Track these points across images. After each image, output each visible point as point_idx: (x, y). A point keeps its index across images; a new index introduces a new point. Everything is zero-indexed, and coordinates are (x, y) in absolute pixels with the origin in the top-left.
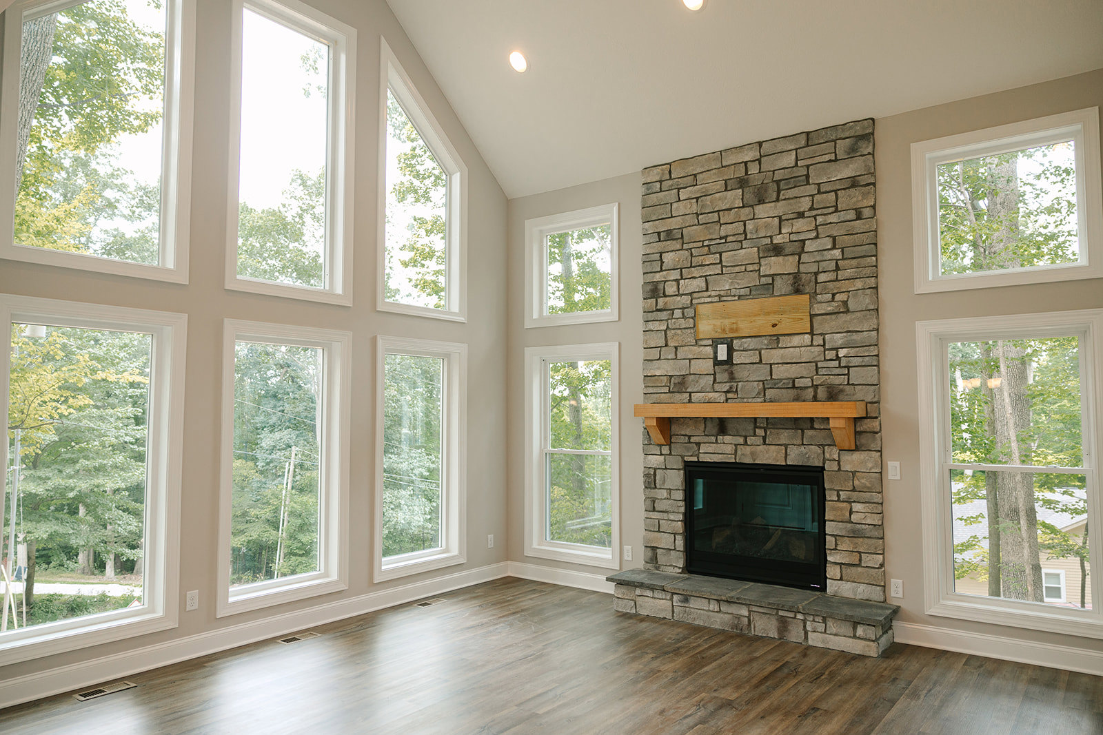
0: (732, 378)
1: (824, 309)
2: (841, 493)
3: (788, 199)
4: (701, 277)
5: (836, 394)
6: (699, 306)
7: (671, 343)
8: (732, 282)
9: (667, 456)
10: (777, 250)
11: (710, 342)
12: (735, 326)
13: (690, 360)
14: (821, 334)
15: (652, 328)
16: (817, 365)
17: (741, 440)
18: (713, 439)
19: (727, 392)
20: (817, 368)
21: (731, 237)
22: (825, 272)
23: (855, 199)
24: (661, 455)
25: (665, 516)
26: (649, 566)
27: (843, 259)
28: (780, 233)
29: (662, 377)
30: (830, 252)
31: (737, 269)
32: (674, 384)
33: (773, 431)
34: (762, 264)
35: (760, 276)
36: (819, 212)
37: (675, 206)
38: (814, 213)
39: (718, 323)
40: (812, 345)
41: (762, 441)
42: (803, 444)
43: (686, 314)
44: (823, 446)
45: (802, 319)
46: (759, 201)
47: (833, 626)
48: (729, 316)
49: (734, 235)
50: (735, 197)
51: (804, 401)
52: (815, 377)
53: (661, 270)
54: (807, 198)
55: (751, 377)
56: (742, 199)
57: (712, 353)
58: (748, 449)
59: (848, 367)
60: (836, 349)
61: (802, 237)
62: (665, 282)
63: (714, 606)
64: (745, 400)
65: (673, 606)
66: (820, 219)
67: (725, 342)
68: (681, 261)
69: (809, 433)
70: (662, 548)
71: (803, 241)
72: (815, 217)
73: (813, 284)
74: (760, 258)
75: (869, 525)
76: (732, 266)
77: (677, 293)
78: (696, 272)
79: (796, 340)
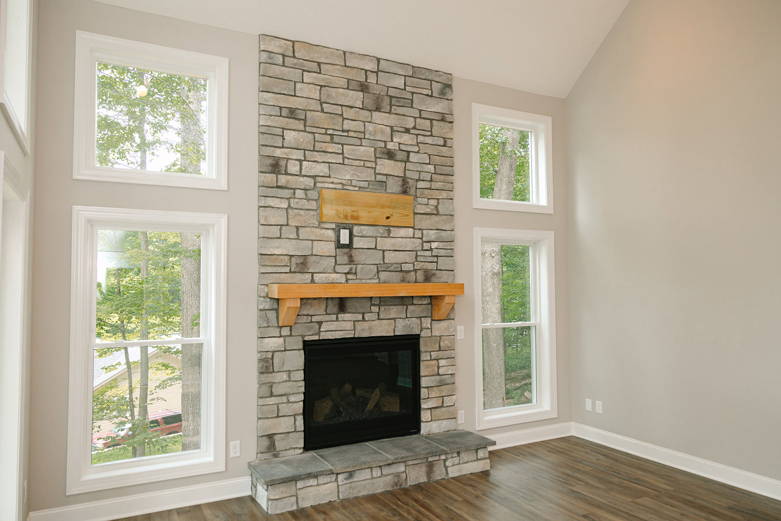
0: (351, 260)
1: (424, 210)
2: (432, 353)
3: (398, 114)
4: (323, 162)
5: (430, 277)
6: (323, 190)
7: (293, 223)
8: (353, 174)
9: (287, 338)
10: (390, 155)
11: (333, 226)
12: (355, 214)
13: (312, 240)
14: (420, 229)
15: (272, 204)
16: (417, 253)
17: (360, 317)
18: (334, 317)
19: (348, 273)
20: (417, 256)
21: (352, 133)
22: (423, 180)
23: (445, 130)
24: (281, 336)
25: (284, 399)
26: (266, 456)
27: (435, 173)
28: (392, 141)
29: (282, 257)
30: (427, 165)
31: (357, 163)
32: (297, 264)
33: (386, 307)
34: (378, 164)
35: (376, 174)
36: (421, 132)
37: (299, 86)
38: (417, 132)
39: (341, 208)
40: (414, 237)
41: (377, 317)
42: (407, 318)
43: (309, 196)
44: (420, 318)
45: (408, 215)
46: (377, 108)
47: (465, 456)
48: (351, 204)
49: (355, 132)
50: (356, 98)
51: (409, 282)
52: (415, 263)
53: (283, 147)
54: (412, 118)
55: (367, 260)
56: (363, 102)
57: (334, 236)
58: (365, 325)
59: (437, 256)
60: (430, 242)
61: (409, 149)
62: (288, 159)
63: (377, 473)
64: (364, 281)
65: (338, 486)
66: (421, 139)
67: (347, 227)
68: (305, 142)
69: (411, 308)
70: (281, 433)
71: (409, 152)
72: (417, 135)
73: (414, 188)
74: (376, 158)
75: (449, 374)
76: (352, 159)
77: (298, 173)
78: (318, 157)
79: (403, 232)
